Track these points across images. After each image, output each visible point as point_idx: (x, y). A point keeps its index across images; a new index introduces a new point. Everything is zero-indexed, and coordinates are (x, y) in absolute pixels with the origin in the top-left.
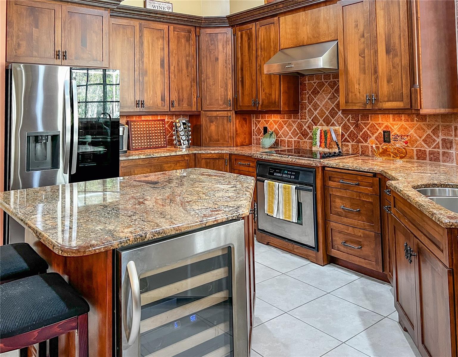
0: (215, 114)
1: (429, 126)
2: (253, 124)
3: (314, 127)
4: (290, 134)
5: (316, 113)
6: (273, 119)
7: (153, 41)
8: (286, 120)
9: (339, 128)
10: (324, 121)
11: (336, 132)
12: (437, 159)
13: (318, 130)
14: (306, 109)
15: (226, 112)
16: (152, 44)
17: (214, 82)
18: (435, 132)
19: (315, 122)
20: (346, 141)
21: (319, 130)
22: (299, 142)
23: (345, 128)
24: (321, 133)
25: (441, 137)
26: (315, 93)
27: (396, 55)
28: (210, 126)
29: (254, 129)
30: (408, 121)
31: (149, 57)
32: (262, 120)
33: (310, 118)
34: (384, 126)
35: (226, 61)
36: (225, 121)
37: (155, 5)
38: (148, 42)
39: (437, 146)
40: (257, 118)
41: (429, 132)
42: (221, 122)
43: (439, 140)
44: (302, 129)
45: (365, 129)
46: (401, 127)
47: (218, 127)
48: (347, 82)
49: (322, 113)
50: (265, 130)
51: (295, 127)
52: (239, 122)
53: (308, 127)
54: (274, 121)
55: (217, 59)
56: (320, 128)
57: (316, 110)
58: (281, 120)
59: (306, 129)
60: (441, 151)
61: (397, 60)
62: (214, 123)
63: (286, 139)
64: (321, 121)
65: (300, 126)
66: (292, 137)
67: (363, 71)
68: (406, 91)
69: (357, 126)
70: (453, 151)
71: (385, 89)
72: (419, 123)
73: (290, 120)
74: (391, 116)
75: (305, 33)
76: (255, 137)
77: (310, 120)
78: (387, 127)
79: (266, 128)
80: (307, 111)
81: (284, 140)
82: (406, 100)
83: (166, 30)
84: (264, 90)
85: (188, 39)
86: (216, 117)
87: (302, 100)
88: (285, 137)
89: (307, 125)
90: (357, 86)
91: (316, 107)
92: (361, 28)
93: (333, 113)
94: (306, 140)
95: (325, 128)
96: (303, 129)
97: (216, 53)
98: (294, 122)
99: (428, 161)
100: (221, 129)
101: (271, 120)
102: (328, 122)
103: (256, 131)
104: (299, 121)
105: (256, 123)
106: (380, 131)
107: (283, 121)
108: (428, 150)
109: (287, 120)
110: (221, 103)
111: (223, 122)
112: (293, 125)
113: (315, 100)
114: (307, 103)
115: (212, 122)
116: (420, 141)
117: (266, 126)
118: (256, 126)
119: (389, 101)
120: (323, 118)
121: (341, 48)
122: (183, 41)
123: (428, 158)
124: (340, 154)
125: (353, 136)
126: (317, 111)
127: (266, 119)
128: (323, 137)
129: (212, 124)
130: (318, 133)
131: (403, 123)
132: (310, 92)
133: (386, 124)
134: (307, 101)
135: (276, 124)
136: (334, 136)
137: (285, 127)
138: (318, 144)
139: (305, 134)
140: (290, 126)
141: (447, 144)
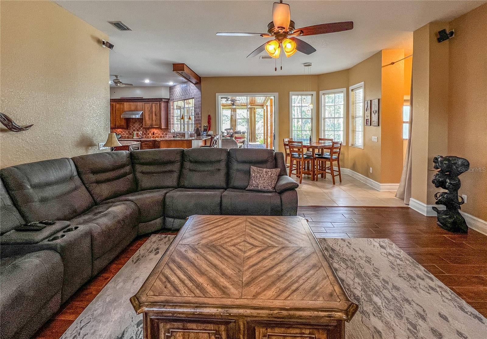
3: (134, 132)
4: (125, 134)
6: (119, 130)
9: (141, 132)
10: (137, 130)
11: (140, 133)
13: (135, 133)
18: (164, 132)
19: (134, 130)
20: (143, 135)
22: (128, 136)
23: (143, 132)
25: (165, 133)
26: (134, 123)
27: (157, 116)
32: (116, 131)
40: (112, 130)
41: (163, 132)
43: (165, 134)
45: (148, 132)
48: (145, 122)
49: (136, 128)
53: (132, 132)
56: (136, 132)
60: (165, 136)
61: (157, 117)
64: (136, 131)
65: (129, 132)
67: (149, 119)
68: (159, 123)
69: (146, 131)
70: (167, 136)
71: (154, 123)
72: (161, 130)
73: (125, 130)
74: (155, 129)
75: (133, 108)
77: (132, 130)
80: (131, 128)
81: (123, 136)
82: (159, 125)
90: (148, 122)
91: (134, 127)
92: (149, 109)
93: (140, 128)
95: (137, 132)
98: (127, 131)
102: (138, 131)
104: (129, 130)
106: (152, 132)
107: (123, 131)
108: (163, 136)
113: (134, 125)
116: (161, 134)
119: (155, 125)
121: (144, 113)
124: (142, 138)
125: (145, 134)
130: (135, 134)
132: (132, 123)
133: (153, 131)
134: (131, 126)
136: (140, 134)
138: (135, 136)
139: (131, 134)
140: (125, 132)
141: (166, 134)
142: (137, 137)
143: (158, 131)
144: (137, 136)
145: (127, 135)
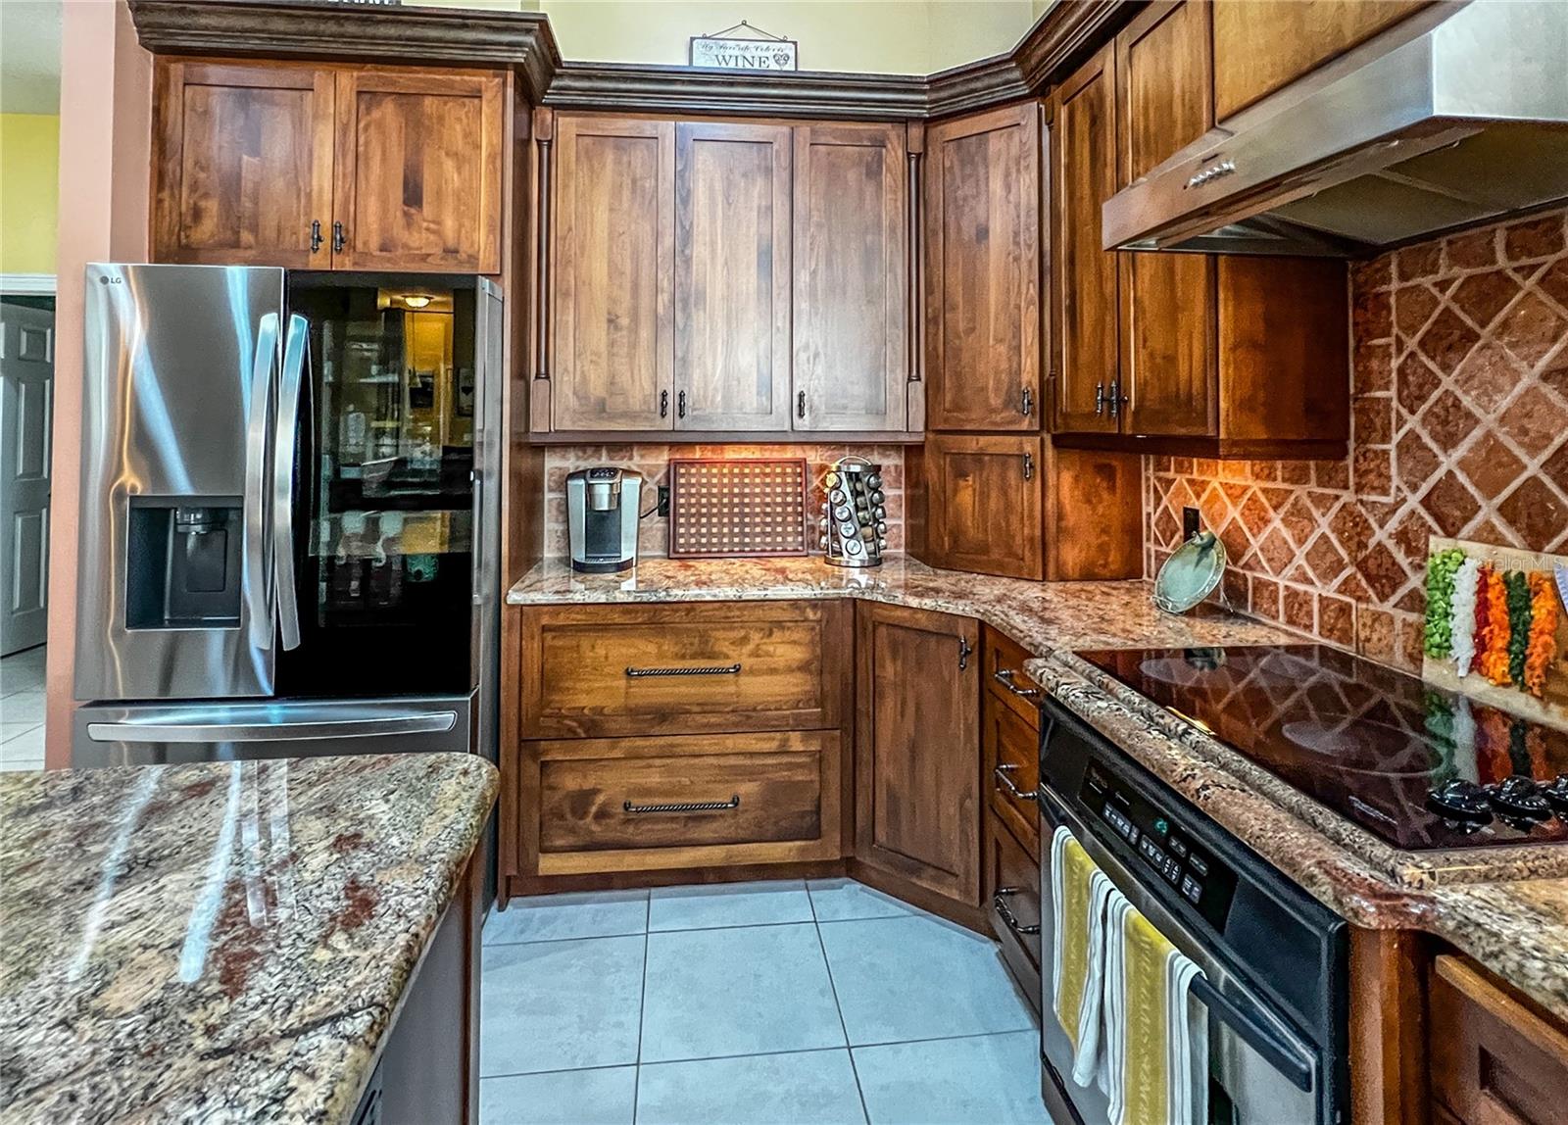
0: (972, 444)
2: (1148, 492)
3: (1438, 544)
4: (1300, 559)
5: (1448, 461)
6: (1222, 477)
7: (729, 185)
8: (1280, 485)
10: (1507, 511)
13: (1464, 563)
14: (1386, 438)
15: (1013, 439)
16: (727, 197)
17: (973, 319)
19: (1447, 512)
21: (1472, 564)
22: (1344, 610)
24: (1483, 587)
26: (1450, 340)
28: (956, 491)
29: (1149, 515)
31: (713, 243)
32: (1181, 479)
33: (1414, 488)
35: (1016, 234)
36: (1012, 476)
37: (728, 53)
38: (711, 189)
40: (1159, 467)
42: (994, 478)
44: (1362, 546)
47: (983, 496)
49: (1493, 464)
50: (1192, 521)
51: (1324, 524)
52: (1076, 479)
53: (1402, 537)
54: (1227, 487)
55: (983, 233)
56: (1478, 553)
57: (1449, 441)
58: (1256, 486)
59: (1390, 544)
62: (970, 478)
63: (1282, 583)
64: (1488, 512)
65: (1354, 528)
66: (1311, 574)
73: (1300, 491)
76: (1153, 548)
77: (1413, 501)
79: (1196, 512)
80: (1391, 447)
81: (1268, 584)
83: (781, 145)
84: (1145, 341)
85: (874, 171)
86: (978, 457)
87: (1365, 385)
88: (1278, 573)
89: (1393, 524)
91: (1450, 423)
94: (1387, 607)
95: (1516, 558)
96: (1372, 543)
97: (981, 211)
98: (1319, 501)
100: (994, 503)
101: (1215, 483)
102: (1538, 526)
103: (1156, 525)
104: (1347, 497)
105: (1155, 489)
107: (1265, 491)
109: (1286, 486)
110: (995, 401)
111: (1003, 478)
112: (1316, 514)
113: (1447, 382)
114: (1395, 404)
115: (962, 474)
117: (1195, 504)
118: (1158, 500)
120: (1498, 492)
122: (852, 176)
126: (1461, 451)
127: (1195, 476)
128: (1498, 611)
129: (962, 483)
130: (1466, 582)
132: (1412, 343)
134: (1393, 393)
135: (1234, 500)
137: (1276, 521)
138: (1463, 648)
139: (1383, 576)
140: (1298, 517)
142: (1517, 676)
144: (1499, 663)
145: (1330, 590)
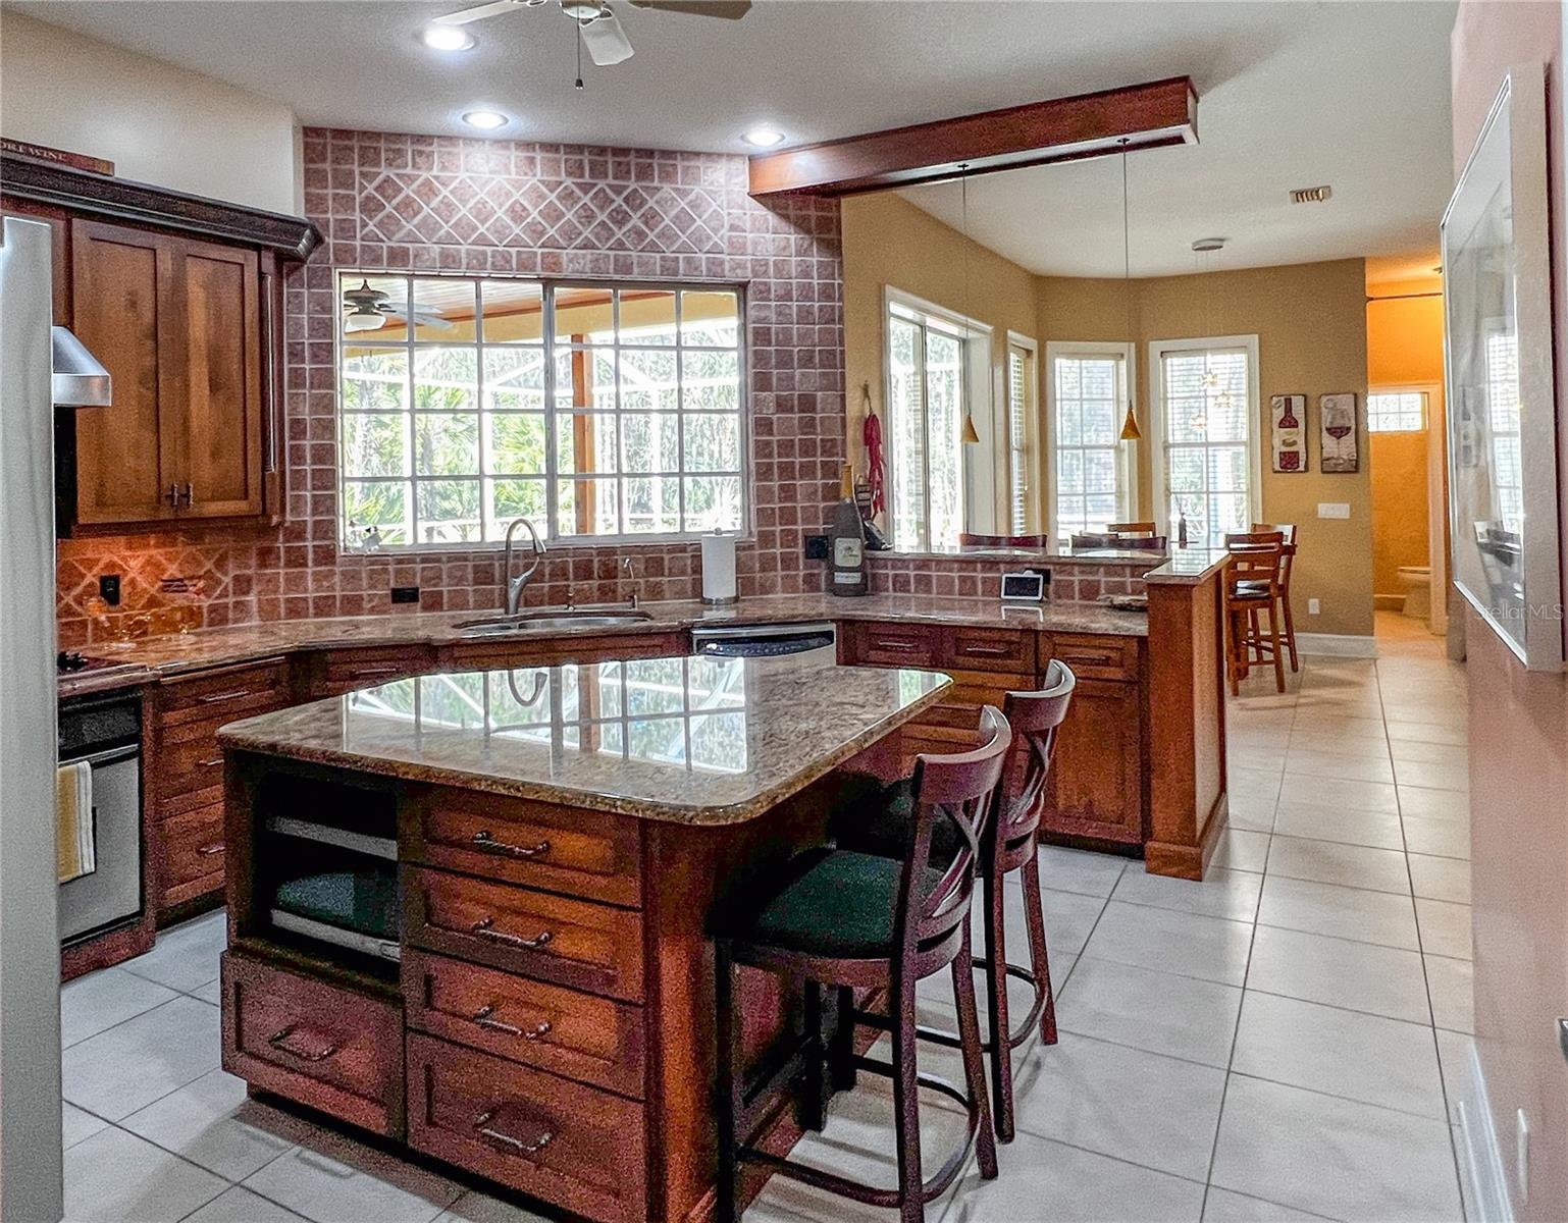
1: (207, 554)
12: (224, 620)
18: (220, 564)
25: (233, 571)
30: (164, 545)
34: (101, 565)
39: (225, 594)
41: (209, 565)
43: (227, 580)
46: (148, 562)
60: (231, 600)
70: (252, 598)
71: (205, 471)
72: (189, 549)
74: (122, 540)
78: (112, 565)
82: (255, 495)
99: (205, 628)
106: (92, 578)
108: (205, 603)
119: (213, 499)
123: (206, 620)
131: (153, 552)
133: (106, 558)
141: (243, 584)
143: (157, 554)
